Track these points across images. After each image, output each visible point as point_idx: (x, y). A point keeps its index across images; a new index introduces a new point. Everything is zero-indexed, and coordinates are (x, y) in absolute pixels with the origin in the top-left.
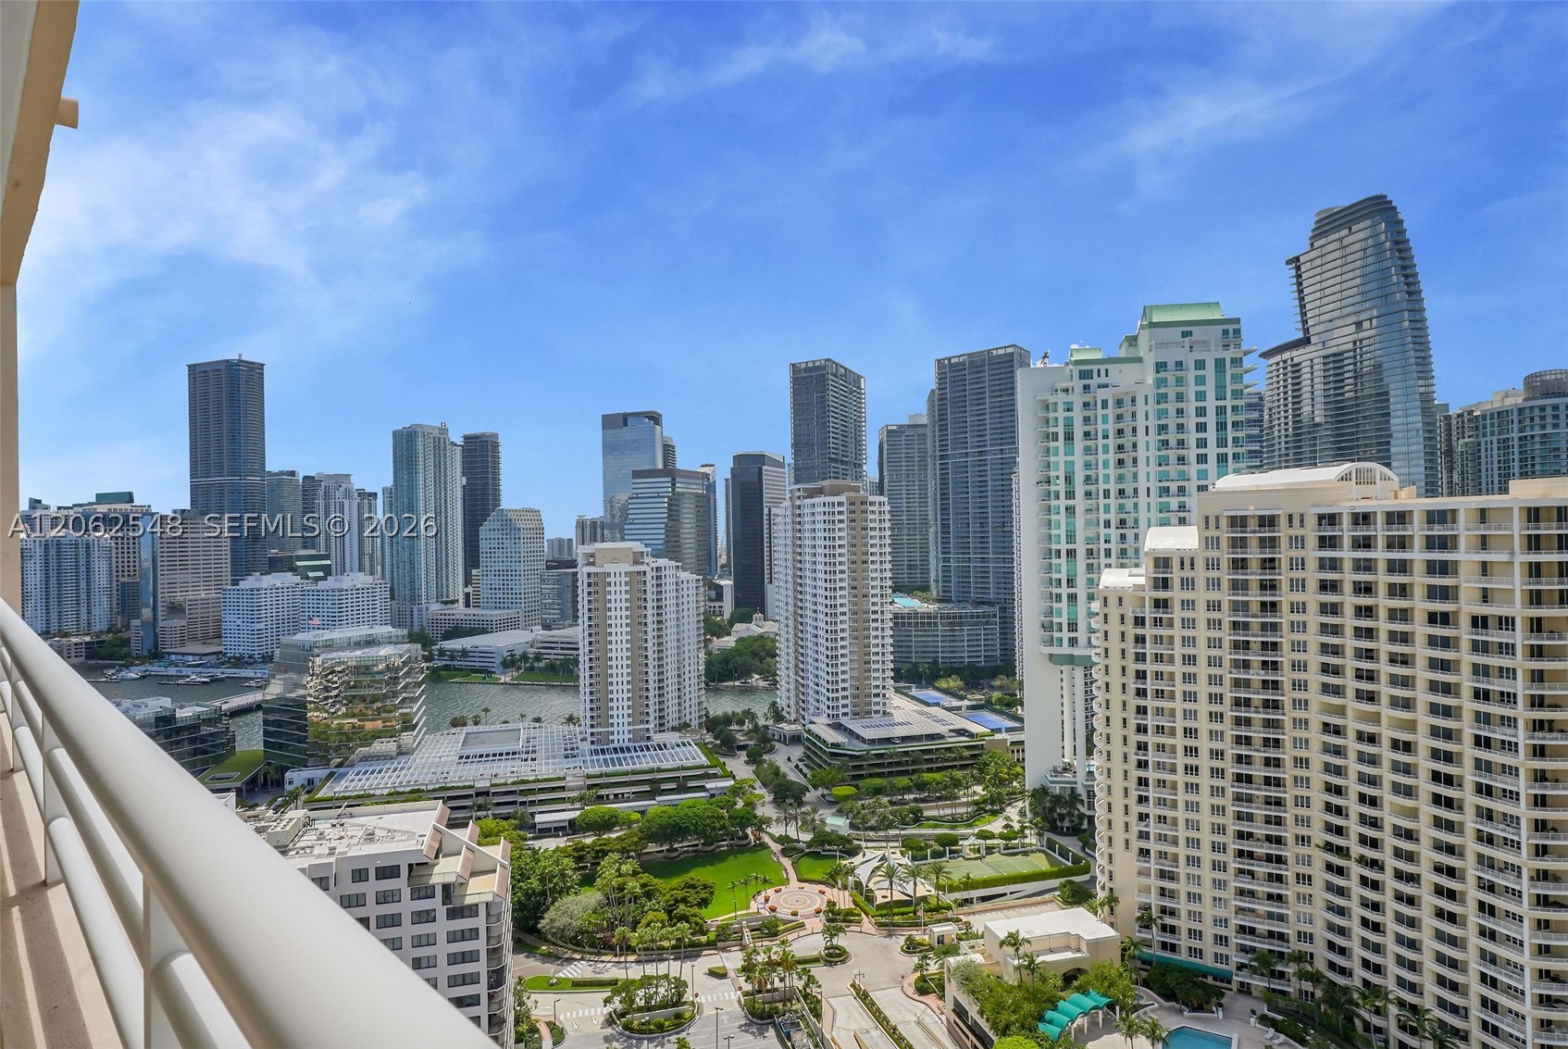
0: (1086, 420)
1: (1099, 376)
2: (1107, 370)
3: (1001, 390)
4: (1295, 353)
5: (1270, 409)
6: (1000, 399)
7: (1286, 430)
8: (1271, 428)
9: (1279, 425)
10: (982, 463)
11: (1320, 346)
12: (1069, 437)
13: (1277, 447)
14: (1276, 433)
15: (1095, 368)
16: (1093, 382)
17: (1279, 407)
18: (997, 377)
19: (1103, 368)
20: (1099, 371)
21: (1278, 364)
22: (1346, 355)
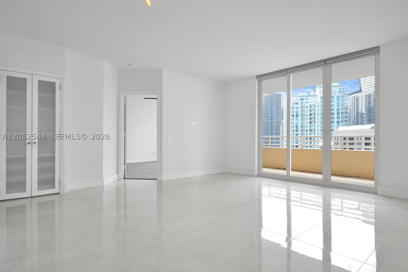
0: (302, 111)
1: (305, 100)
2: (308, 98)
3: (277, 103)
4: (357, 94)
5: (350, 109)
6: (277, 105)
7: (354, 115)
8: (350, 114)
9: (352, 113)
10: (272, 122)
11: (364, 93)
12: (297, 116)
13: (352, 119)
14: (352, 116)
15: (304, 98)
16: (304, 102)
17: (352, 108)
19: (306, 98)
21: (352, 97)
22: (371, 95)
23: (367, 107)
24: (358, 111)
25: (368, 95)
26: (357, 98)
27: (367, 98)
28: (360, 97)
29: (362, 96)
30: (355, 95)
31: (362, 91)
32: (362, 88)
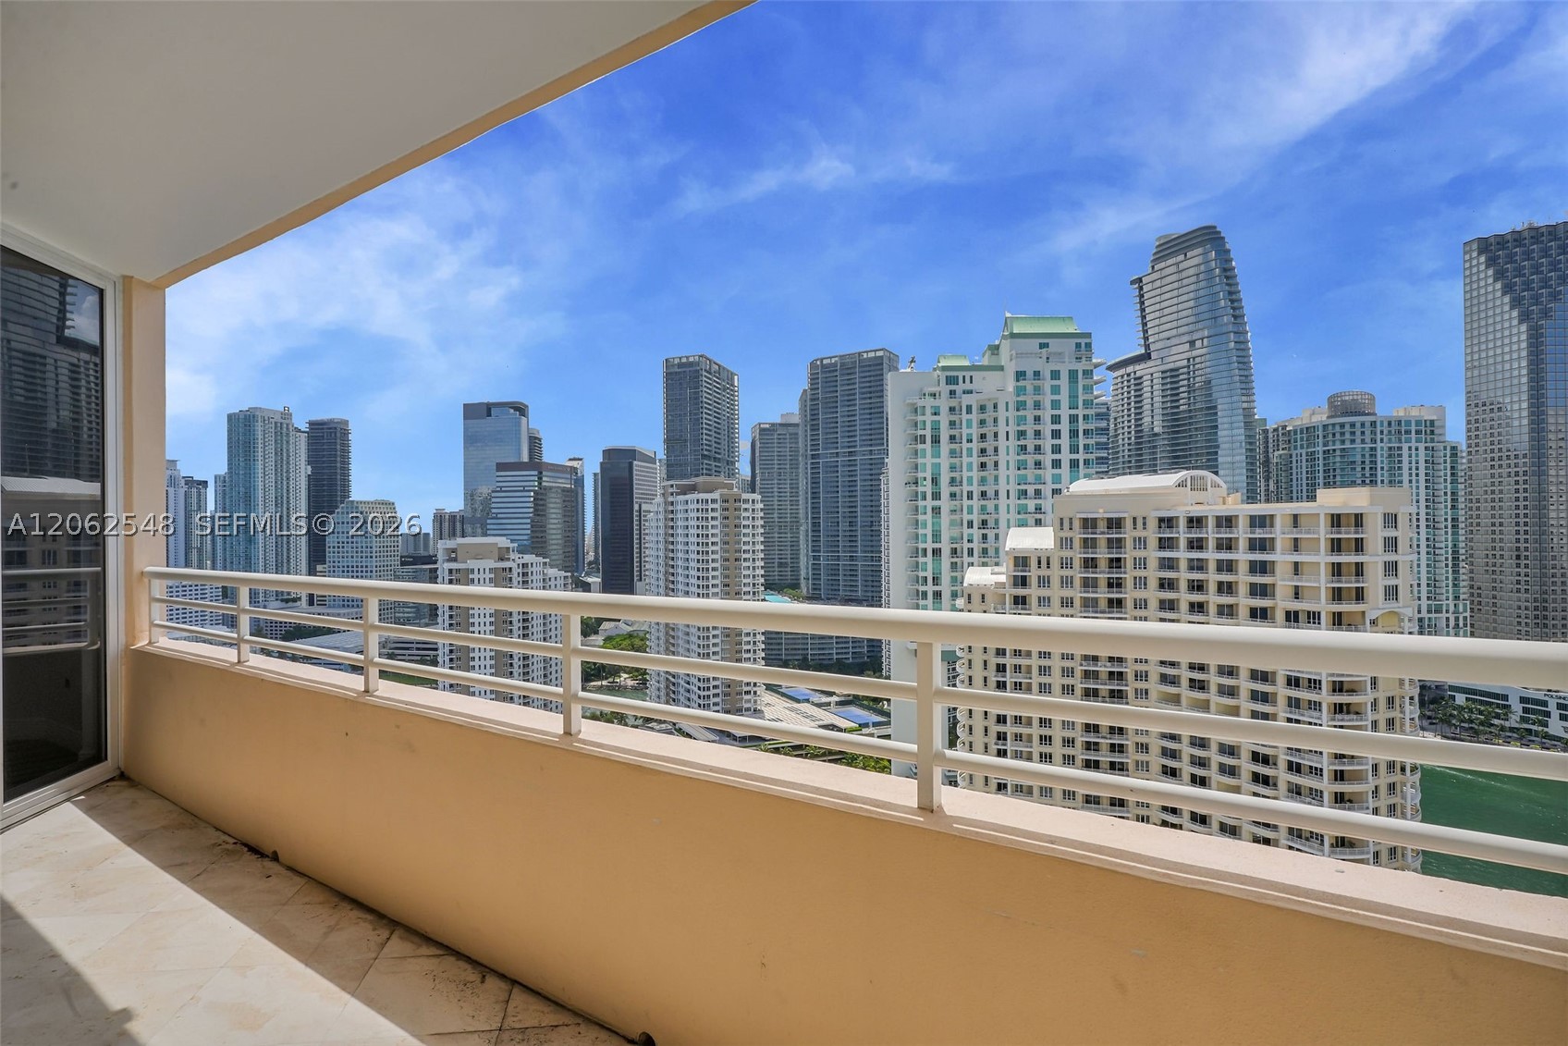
0: (952, 424)
1: (964, 382)
2: (971, 377)
3: (870, 393)
4: (1137, 367)
5: (1116, 419)
6: (869, 401)
7: (1129, 439)
8: (1116, 436)
9: (1123, 434)
10: (852, 463)
11: (1159, 362)
12: (936, 440)
13: (1121, 454)
14: (1120, 442)
15: (960, 374)
16: (959, 388)
17: (1123, 416)
18: (868, 379)
19: (968, 374)
20: (964, 377)
21: (1122, 376)
22: (1181, 371)
23: (1169, 411)
24: (1141, 425)
25: (1172, 370)
26: (1135, 379)
27: (1169, 380)
28: (1145, 378)
29: (1152, 375)
30: (1130, 369)
31: (1154, 356)
32: (1152, 347)
